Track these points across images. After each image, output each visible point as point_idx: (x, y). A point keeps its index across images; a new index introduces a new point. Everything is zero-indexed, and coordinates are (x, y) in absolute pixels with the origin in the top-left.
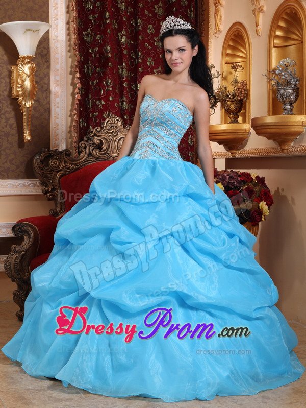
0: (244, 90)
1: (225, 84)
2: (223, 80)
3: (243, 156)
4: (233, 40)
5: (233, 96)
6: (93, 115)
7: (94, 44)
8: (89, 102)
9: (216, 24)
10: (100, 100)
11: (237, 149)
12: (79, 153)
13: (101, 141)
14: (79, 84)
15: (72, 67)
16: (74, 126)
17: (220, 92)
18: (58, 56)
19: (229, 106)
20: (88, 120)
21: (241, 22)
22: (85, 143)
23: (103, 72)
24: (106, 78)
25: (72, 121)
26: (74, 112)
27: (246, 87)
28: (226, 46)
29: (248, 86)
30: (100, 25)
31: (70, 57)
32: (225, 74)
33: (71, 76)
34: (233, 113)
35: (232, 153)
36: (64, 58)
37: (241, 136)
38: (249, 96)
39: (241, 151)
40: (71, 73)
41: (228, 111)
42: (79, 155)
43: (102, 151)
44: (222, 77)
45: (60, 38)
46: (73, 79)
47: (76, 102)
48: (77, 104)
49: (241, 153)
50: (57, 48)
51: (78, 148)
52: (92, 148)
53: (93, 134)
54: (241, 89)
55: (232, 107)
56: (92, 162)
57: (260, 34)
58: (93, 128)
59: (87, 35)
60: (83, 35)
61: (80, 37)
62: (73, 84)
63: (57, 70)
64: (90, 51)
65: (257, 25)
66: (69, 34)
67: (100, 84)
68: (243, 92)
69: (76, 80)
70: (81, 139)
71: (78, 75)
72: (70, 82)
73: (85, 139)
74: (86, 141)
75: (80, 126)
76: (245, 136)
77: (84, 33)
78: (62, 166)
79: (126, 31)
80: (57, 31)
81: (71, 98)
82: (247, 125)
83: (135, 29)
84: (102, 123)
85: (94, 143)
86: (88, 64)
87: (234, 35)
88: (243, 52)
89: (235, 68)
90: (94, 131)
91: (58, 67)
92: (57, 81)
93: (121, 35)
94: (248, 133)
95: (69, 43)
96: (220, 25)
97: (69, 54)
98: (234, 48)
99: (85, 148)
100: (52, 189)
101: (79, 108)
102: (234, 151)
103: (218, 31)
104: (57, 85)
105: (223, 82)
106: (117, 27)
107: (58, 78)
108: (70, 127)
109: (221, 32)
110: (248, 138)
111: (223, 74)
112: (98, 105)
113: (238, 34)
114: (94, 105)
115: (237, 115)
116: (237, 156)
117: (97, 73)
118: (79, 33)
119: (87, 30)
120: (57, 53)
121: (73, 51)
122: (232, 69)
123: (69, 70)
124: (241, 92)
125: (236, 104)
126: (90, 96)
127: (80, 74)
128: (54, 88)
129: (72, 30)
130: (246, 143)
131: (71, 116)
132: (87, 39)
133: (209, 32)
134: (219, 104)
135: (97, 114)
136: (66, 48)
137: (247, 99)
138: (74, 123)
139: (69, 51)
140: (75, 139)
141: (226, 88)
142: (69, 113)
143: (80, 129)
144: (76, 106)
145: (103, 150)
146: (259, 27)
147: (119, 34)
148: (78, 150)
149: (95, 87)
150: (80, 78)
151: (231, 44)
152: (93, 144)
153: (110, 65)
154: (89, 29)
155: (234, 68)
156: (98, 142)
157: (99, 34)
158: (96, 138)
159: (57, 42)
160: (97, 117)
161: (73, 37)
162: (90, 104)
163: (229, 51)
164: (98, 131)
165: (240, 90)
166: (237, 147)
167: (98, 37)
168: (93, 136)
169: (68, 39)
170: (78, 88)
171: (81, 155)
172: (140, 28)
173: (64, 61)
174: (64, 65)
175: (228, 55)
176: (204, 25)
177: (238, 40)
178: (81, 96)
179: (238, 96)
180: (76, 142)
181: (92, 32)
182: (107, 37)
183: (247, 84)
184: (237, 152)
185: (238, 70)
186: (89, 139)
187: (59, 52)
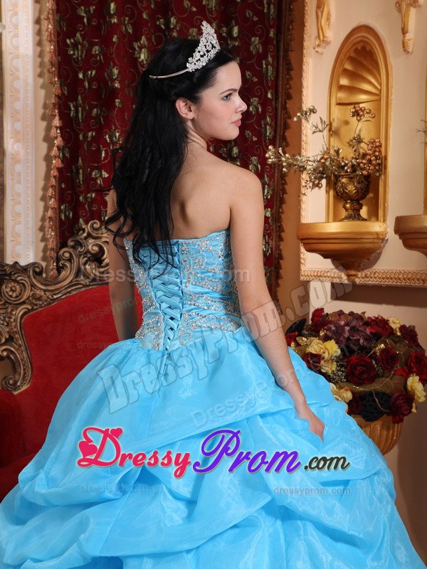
0: (376, 157)
1: (335, 143)
2: (331, 136)
3: (371, 282)
4: (352, 59)
5: (354, 168)
6: (86, 198)
7: (88, 63)
8: (78, 173)
9: (319, 28)
10: (100, 169)
11: (359, 269)
12: (59, 269)
13: (101, 249)
14: (60, 139)
15: (45, 106)
16: (50, 218)
17: (326, 159)
18: (19, 85)
19: (344, 186)
20: (76, 206)
21: (371, 25)
22: (71, 250)
23: (103, 117)
24: (110, 129)
25: (46, 209)
26: (50, 191)
27: (380, 152)
28: (338, 71)
29: (383, 149)
30: (98, 27)
31: (42, 87)
32: (335, 125)
33: (44, 124)
34: (352, 200)
35: (349, 276)
36: (30, 88)
37: (368, 246)
38: (385, 168)
39: (367, 272)
40: (44, 118)
41: (341, 196)
42: (59, 273)
43: (102, 267)
44: (330, 130)
45: (22, 51)
46: (48, 129)
47: (54, 173)
48: (55, 177)
49: (366, 276)
50: (17, 70)
51: (58, 260)
52: (83, 260)
53: (85, 234)
54: (370, 155)
55: (351, 188)
56: (84, 286)
57: (410, 50)
58: (87, 223)
59: (75, 46)
60: (68, 46)
61: (61, 50)
62: (48, 139)
63: (17, 112)
64: (81, 76)
65: (404, 31)
66: (39, 44)
67: (98, 139)
68: (374, 162)
69: (54, 132)
70: (63, 244)
71: (57, 122)
72: (42, 134)
73: (71, 243)
74: (73, 247)
75: (60, 219)
76: (376, 245)
77: (68, 41)
78: (27, 293)
79: (149, 39)
80: (16, 36)
81: (43, 165)
82: (381, 224)
83: (166, 36)
84: (103, 212)
85: (88, 251)
86: (76, 100)
87: (356, 50)
88: (370, 83)
89: (358, 115)
90: (88, 228)
91: (18, 105)
92: (17, 132)
93: (138, 47)
94: (383, 239)
95: (39, 60)
96: (328, 31)
97: (41, 81)
98: (353, 75)
99: (70, 260)
100: (6, 339)
101: (60, 184)
102: (353, 272)
103: (323, 41)
104: (17, 141)
105: (332, 139)
106: (130, 31)
107: (18, 126)
108: (43, 219)
109: (328, 43)
110: (381, 248)
111: (330, 124)
112: (96, 179)
113: (364, 48)
114: (88, 178)
115: (358, 203)
116: (357, 281)
117: (93, 118)
118: (58, 42)
119: (74, 36)
120: (18, 78)
121: (47, 75)
122: (353, 116)
123: (41, 111)
124: (370, 161)
125: (359, 183)
126: (80, 160)
127: (60, 119)
128: (10, 145)
129: (45, 35)
130: (377, 258)
131: (43, 198)
132: (74, 54)
133: (305, 44)
134: (324, 182)
135: (93, 195)
136: (35, 70)
137: (380, 175)
138: (50, 213)
139: (40, 75)
140: (52, 243)
141: (337, 152)
142: (41, 193)
143: (61, 223)
144: (53, 181)
145: (104, 264)
146: (408, 36)
147: (136, 45)
148: (57, 263)
149: (90, 144)
150: (61, 128)
151: (348, 66)
152: (86, 253)
153: (117, 104)
154: (78, 35)
155: (356, 114)
156: (96, 249)
157: (96, 44)
158: (91, 241)
159: (17, 57)
160: (93, 201)
161: (48, 49)
162: (81, 176)
163: (344, 81)
164: (94, 229)
165: (368, 157)
166: (359, 266)
167: (96, 50)
168: (86, 238)
169: (38, 53)
170: (58, 147)
171: (63, 273)
172: (175, 34)
173: (30, 95)
174: (30, 102)
175: (341, 88)
176: (293, 28)
177: (362, 60)
178: (62, 162)
179: (362, 169)
180: (52, 249)
181: (83, 40)
182: (113, 50)
183: (380, 146)
184: (359, 274)
185: (363, 119)
186: (79, 244)
187: (21, 77)
